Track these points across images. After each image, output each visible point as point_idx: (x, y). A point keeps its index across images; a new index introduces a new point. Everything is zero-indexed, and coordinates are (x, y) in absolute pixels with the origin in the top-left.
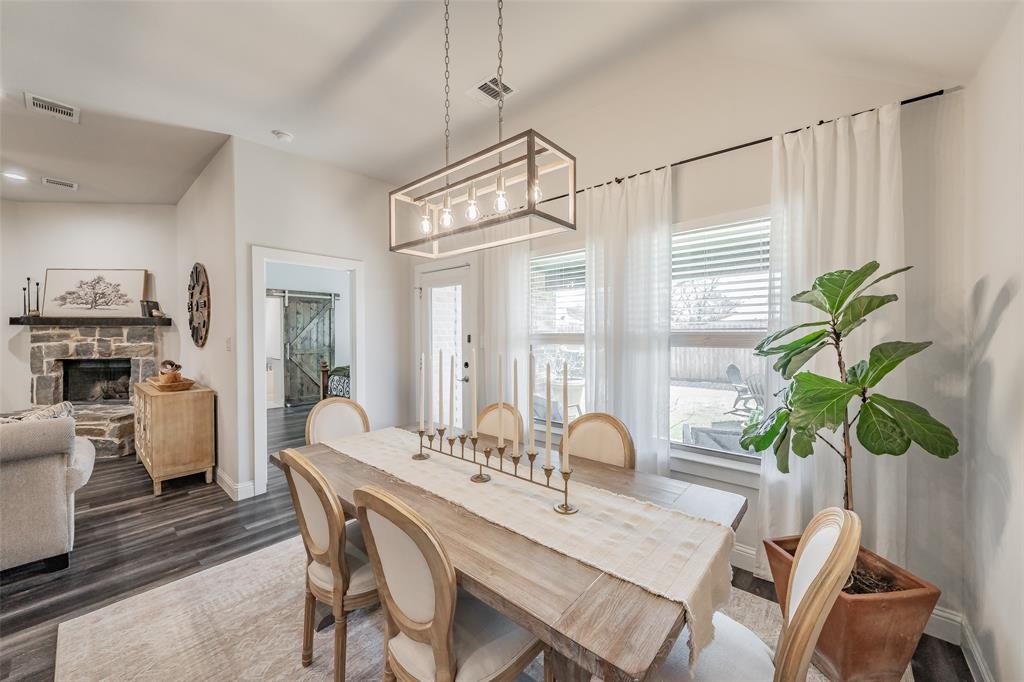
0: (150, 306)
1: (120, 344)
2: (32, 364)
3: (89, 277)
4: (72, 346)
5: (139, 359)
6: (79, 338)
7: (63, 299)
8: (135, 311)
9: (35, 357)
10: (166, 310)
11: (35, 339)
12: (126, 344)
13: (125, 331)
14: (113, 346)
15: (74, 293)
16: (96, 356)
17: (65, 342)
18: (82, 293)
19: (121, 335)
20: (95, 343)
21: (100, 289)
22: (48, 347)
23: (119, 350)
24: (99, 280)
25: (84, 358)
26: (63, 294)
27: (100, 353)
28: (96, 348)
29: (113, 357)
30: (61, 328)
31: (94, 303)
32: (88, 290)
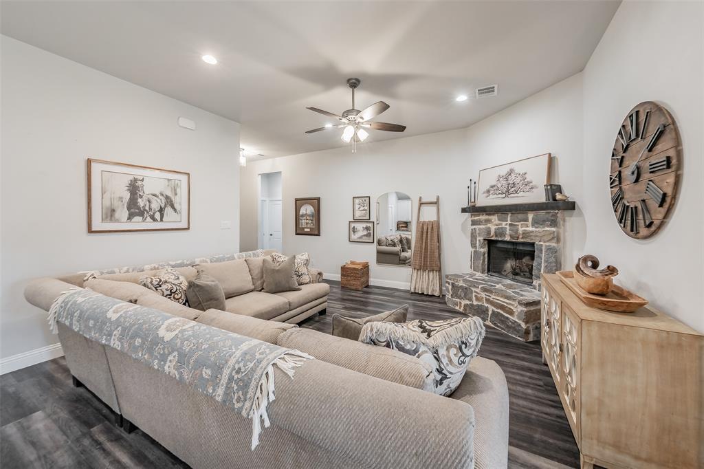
0: (553, 189)
1: (527, 228)
2: (471, 241)
3: (504, 171)
4: (493, 228)
5: (542, 244)
6: (498, 222)
7: (488, 191)
8: (540, 196)
9: (473, 236)
10: (569, 193)
11: (474, 223)
12: (530, 229)
13: (531, 216)
14: (521, 230)
15: (494, 186)
16: (508, 238)
17: (489, 225)
18: (499, 185)
19: (527, 220)
20: (508, 227)
21: (512, 179)
22: (480, 229)
23: (525, 234)
24: (512, 171)
25: (500, 239)
26: (488, 187)
27: (511, 236)
28: (508, 232)
29: (521, 240)
30: (487, 214)
31: (507, 193)
32: (504, 182)
